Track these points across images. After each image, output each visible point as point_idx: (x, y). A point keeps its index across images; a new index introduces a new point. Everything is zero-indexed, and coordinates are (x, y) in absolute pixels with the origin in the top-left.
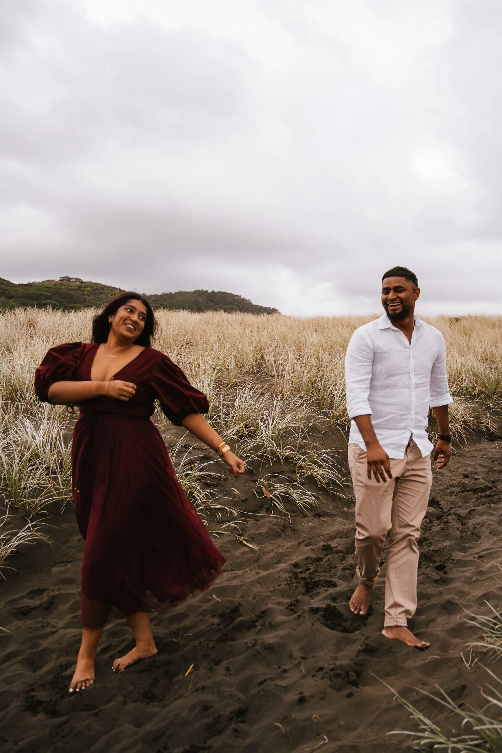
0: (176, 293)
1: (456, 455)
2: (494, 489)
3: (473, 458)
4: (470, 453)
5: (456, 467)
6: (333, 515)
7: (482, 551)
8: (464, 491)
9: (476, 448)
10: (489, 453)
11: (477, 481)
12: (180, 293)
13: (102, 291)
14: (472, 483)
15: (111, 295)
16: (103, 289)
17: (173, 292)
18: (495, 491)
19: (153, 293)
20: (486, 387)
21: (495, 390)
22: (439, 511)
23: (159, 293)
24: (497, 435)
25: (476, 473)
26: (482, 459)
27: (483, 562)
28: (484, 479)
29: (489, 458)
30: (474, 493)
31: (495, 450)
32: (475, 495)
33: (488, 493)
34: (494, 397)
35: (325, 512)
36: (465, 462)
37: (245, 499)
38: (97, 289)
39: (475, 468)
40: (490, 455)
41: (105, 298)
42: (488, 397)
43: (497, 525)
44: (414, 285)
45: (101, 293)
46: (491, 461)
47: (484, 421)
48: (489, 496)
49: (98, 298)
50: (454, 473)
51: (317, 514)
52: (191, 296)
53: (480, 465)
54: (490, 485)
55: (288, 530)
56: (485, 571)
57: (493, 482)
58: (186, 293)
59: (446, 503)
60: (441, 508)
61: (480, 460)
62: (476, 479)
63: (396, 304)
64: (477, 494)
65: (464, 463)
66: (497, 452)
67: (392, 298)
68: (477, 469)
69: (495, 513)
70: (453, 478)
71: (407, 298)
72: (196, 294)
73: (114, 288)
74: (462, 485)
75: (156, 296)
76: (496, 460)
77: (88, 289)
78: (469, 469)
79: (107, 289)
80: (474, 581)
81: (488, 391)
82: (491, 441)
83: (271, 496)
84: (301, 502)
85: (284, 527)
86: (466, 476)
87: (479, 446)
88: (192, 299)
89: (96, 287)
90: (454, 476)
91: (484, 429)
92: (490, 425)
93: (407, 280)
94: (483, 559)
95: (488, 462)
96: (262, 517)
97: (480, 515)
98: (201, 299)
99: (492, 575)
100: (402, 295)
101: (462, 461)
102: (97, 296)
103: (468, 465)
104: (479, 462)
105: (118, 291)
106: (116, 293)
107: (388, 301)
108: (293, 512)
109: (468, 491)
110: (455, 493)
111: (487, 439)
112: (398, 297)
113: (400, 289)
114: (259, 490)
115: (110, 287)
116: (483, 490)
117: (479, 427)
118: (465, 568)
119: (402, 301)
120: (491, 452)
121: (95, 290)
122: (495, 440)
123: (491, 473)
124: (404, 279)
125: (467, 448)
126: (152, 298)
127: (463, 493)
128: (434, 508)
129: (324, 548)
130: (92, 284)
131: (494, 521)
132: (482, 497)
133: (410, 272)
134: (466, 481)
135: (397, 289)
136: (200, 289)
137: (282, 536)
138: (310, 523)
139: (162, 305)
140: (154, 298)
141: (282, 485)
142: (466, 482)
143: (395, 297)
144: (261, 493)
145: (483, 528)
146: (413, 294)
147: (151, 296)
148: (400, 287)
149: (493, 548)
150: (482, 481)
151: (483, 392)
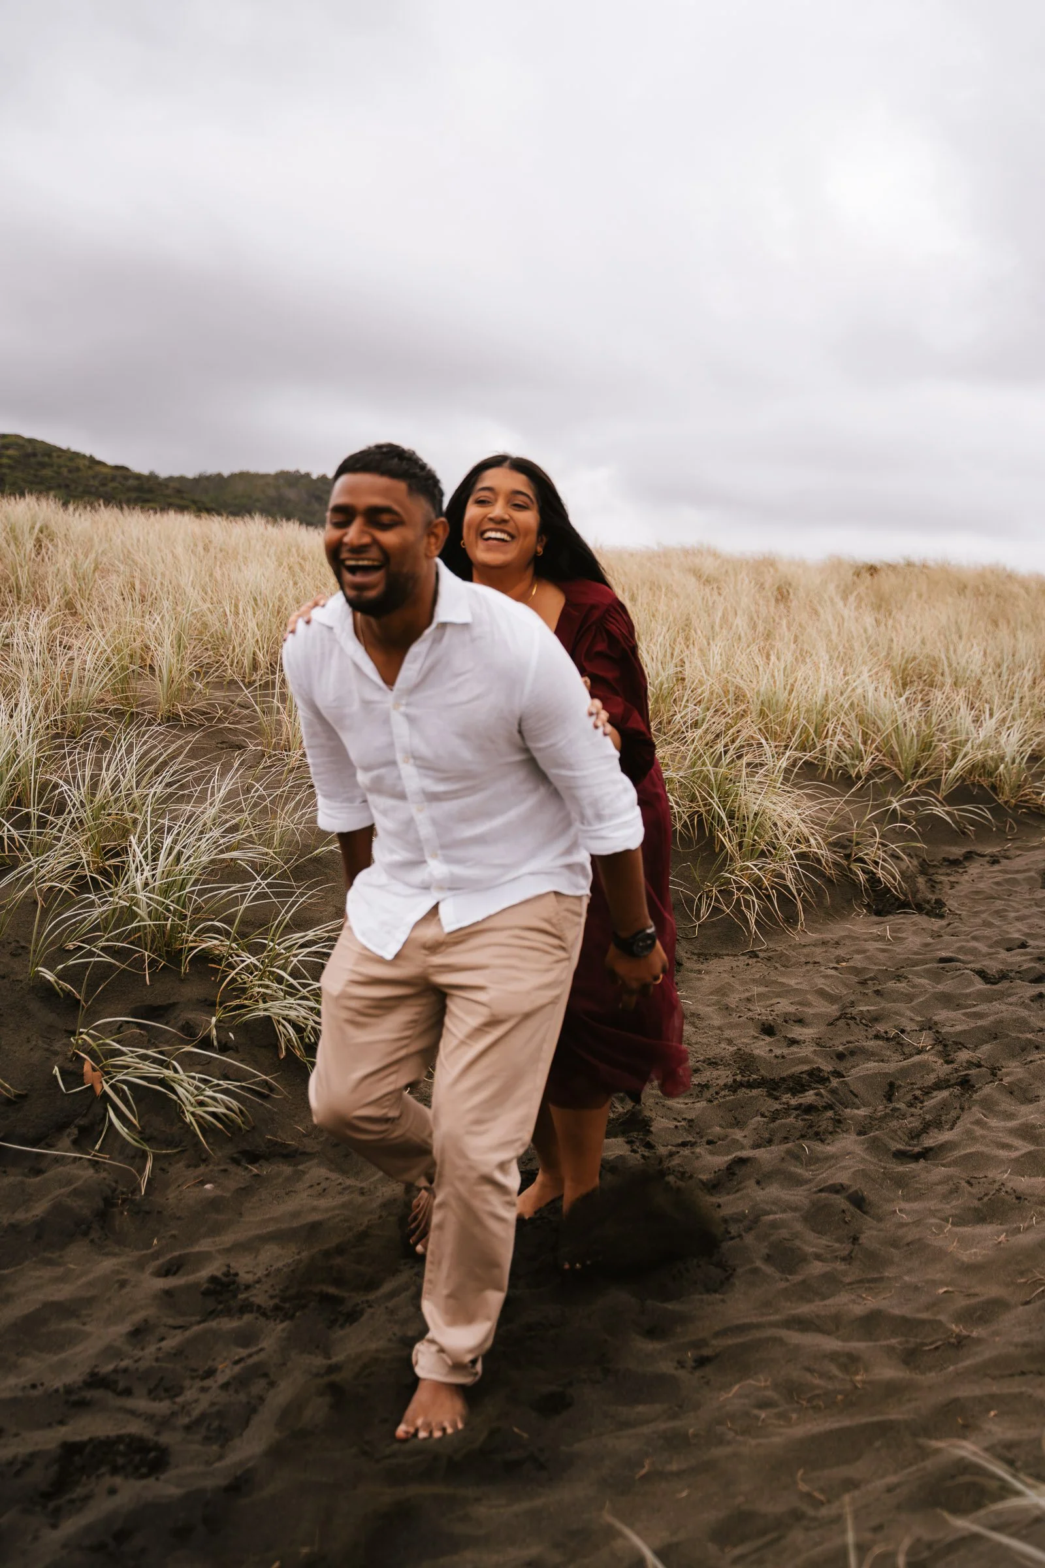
0: (233, 476)
1: (761, 955)
2: (835, 1082)
3: (809, 967)
4: (805, 951)
5: (747, 994)
6: (304, 1153)
7: (717, 1335)
8: (741, 1085)
9: (827, 936)
10: (859, 952)
11: (794, 1049)
12: (243, 476)
13: (46, 459)
14: (776, 1057)
15: (70, 471)
16: (50, 456)
17: (226, 473)
18: (833, 1092)
19: (176, 473)
20: (893, 757)
21: (918, 764)
22: (638, 1156)
23: (191, 474)
24: (898, 899)
25: (800, 1021)
26: (833, 972)
27: (708, 1383)
28: (818, 1042)
29: (856, 971)
30: (770, 1095)
31: (880, 945)
32: (770, 1101)
33: (809, 1097)
34: (914, 784)
35: (276, 1143)
36: (781, 980)
37: (18, 1096)
38: (34, 455)
39: (800, 1004)
40: (858, 961)
41: (52, 478)
42: (896, 784)
43: (799, 1227)
44: (431, 509)
45: (43, 465)
46: (856, 979)
47: (872, 852)
48: (810, 1109)
49: (36, 476)
50: (734, 1019)
51: (244, 1153)
52: (268, 484)
53: (822, 993)
54: (827, 1067)
55: (122, 1213)
56: (695, 1435)
57: (841, 1056)
58: (257, 476)
59: (672, 1124)
60: (649, 1146)
61: (826, 977)
62: (793, 1042)
63: (365, 563)
64: (776, 1098)
65: (775, 982)
66: (884, 951)
67: (356, 542)
68: (809, 1005)
69: (807, 1175)
70: (728, 1033)
71: (405, 550)
72: (281, 481)
73: (77, 455)
74: (745, 1061)
75: (182, 479)
76: (872, 979)
77: (11, 452)
78: (785, 1006)
79: (59, 457)
80: (645, 1478)
81: (898, 766)
82: (878, 913)
83: (107, 1088)
84: (199, 1111)
85: (109, 1202)
86: (768, 1030)
87: (838, 930)
88: (272, 492)
89: (30, 450)
90: (732, 1026)
91: (862, 877)
92: (883, 868)
93: (411, 489)
94: (708, 1370)
95: (846, 986)
96: (57, 1160)
97: (758, 1183)
98: (291, 494)
99: (718, 1452)
100: (389, 538)
101: (774, 976)
102: (32, 472)
103: (787, 991)
104: (820, 983)
105: (87, 463)
106: (81, 466)
107: (345, 549)
108: (169, 1144)
109: (750, 1085)
110: (712, 1091)
111: (868, 906)
112: (375, 542)
113: (386, 518)
114: (70, 1066)
115: (67, 451)
116: (798, 1085)
117: (850, 869)
118: (640, 1408)
119: (387, 557)
120: (864, 951)
121: (28, 456)
122: (889, 913)
123: (841, 1023)
124: (401, 486)
125: (803, 935)
126: (172, 484)
127: (735, 1091)
128: (628, 1142)
129: (212, 1286)
130: (21, 442)
131: (795, 1209)
132: (788, 1109)
133: (423, 467)
134: (761, 1048)
135: (376, 517)
136: (291, 468)
137: (94, 1235)
138: (208, 1186)
139: (194, 502)
140: (176, 485)
141: (149, 1052)
142: (756, 1052)
143: (366, 540)
144: (73, 1075)
145: (749, 1239)
146: (425, 540)
147: (171, 479)
148: (387, 510)
149: (758, 1326)
150: (806, 1051)
151: (884, 769)
